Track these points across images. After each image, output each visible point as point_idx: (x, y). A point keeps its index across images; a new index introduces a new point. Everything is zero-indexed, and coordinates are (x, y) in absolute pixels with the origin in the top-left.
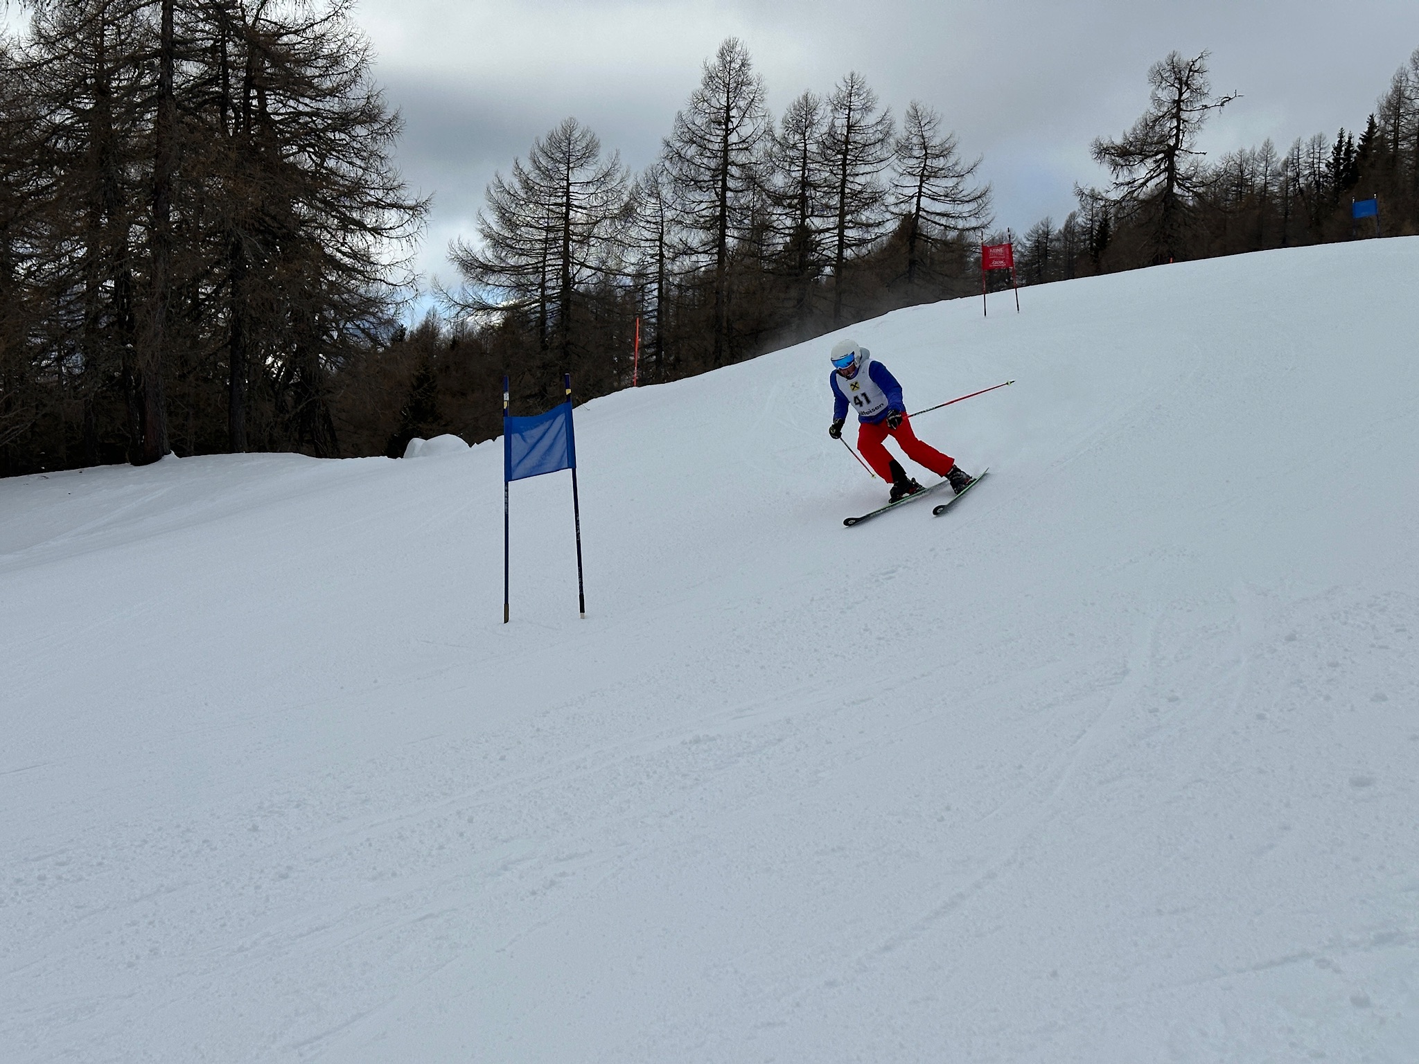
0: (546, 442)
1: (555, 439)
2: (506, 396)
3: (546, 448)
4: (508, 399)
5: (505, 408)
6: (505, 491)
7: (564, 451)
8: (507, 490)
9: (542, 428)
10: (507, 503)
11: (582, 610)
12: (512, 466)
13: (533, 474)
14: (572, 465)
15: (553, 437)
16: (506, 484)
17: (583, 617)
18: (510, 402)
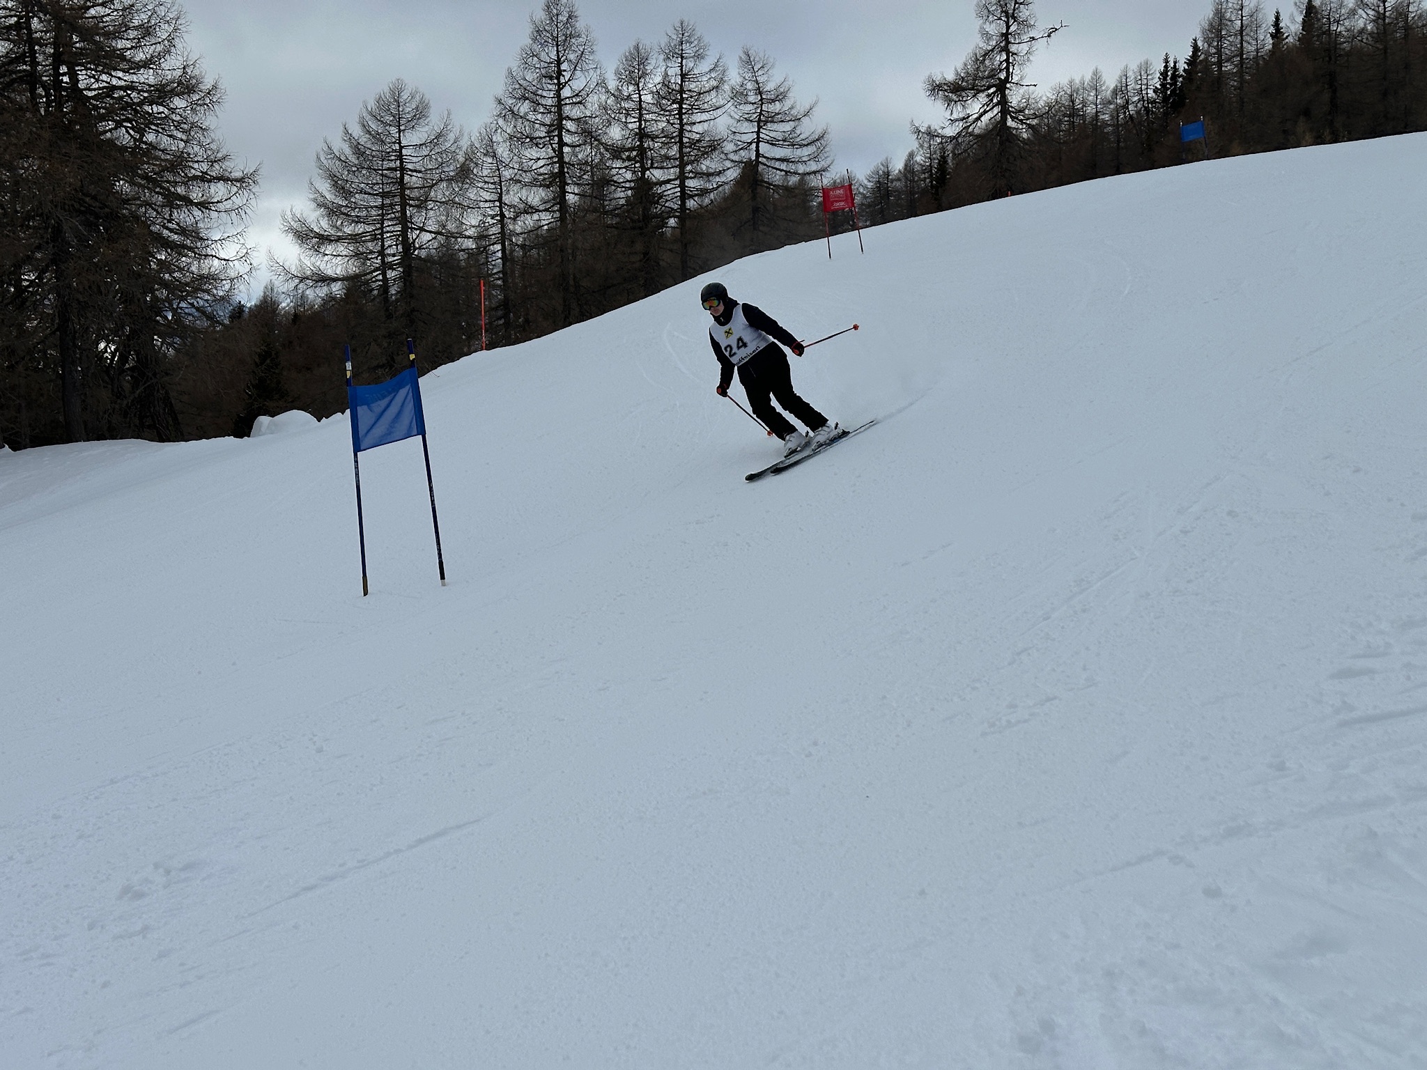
0: (393, 410)
1: (402, 405)
2: (349, 366)
3: (393, 416)
4: (351, 368)
6: (355, 462)
7: (413, 416)
8: (356, 462)
9: (386, 400)
10: (357, 474)
11: (443, 577)
12: (360, 436)
13: (382, 443)
14: (422, 432)
15: (400, 405)
16: (356, 455)
17: (444, 585)
18: (352, 371)
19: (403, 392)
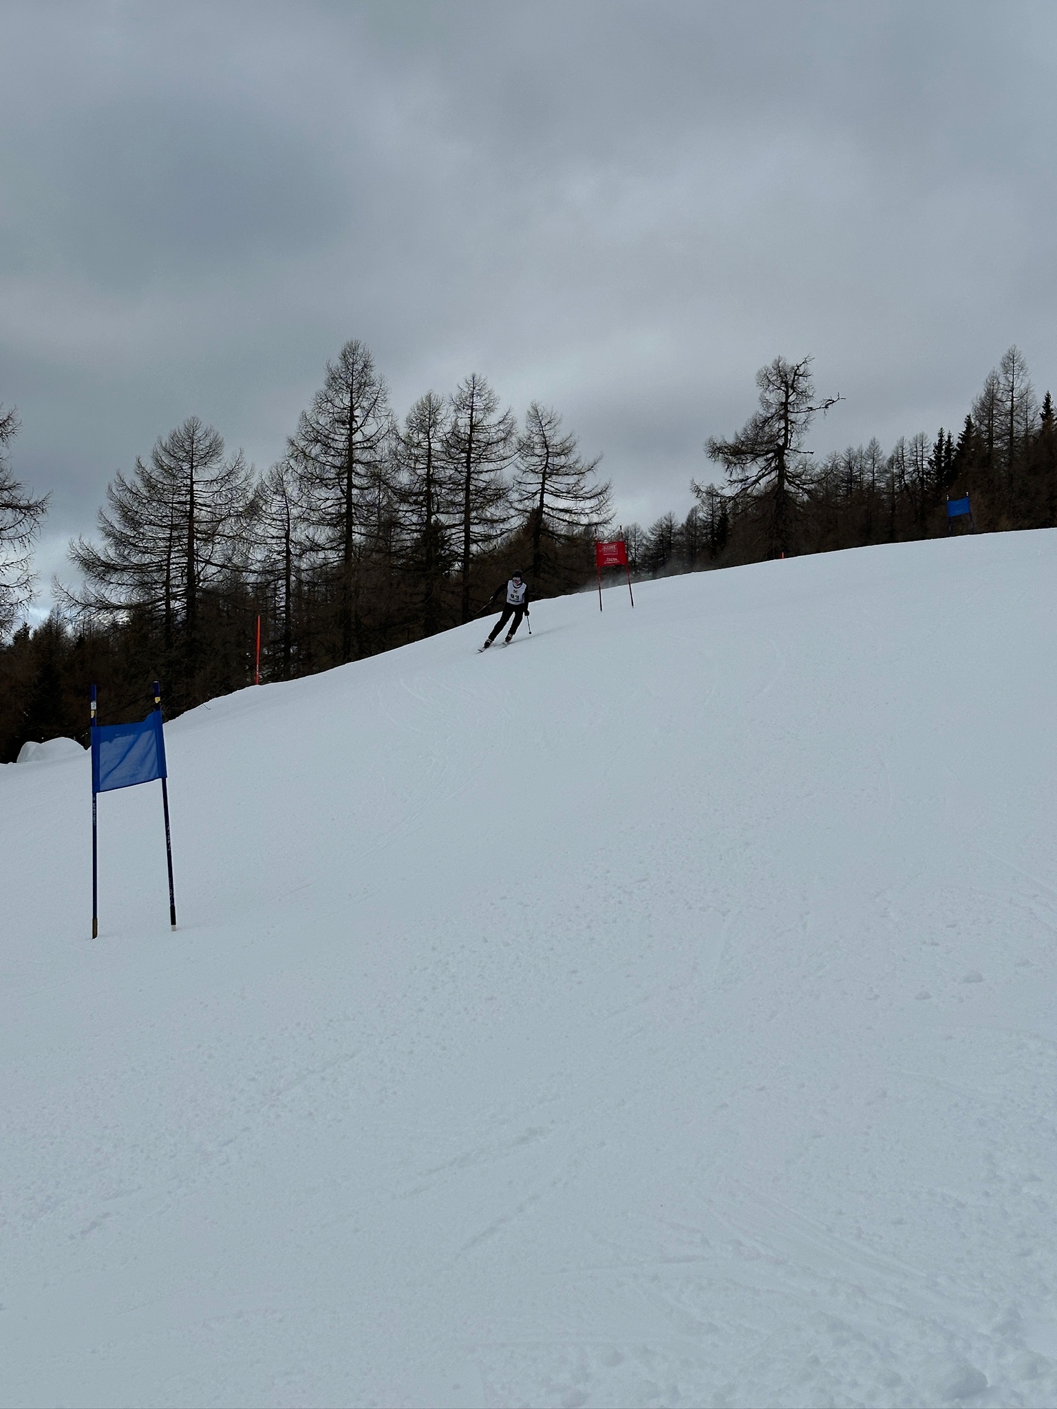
0: (136, 752)
1: (145, 748)
2: (93, 705)
3: (135, 760)
4: (95, 708)
5: (92, 717)
6: (93, 802)
7: (154, 762)
8: (95, 802)
9: (130, 738)
10: (95, 814)
11: (173, 922)
12: (100, 776)
13: (123, 785)
14: (163, 775)
15: (142, 748)
16: (94, 796)
17: (174, 930)
18: (97, 710)
19: (147, 736)
